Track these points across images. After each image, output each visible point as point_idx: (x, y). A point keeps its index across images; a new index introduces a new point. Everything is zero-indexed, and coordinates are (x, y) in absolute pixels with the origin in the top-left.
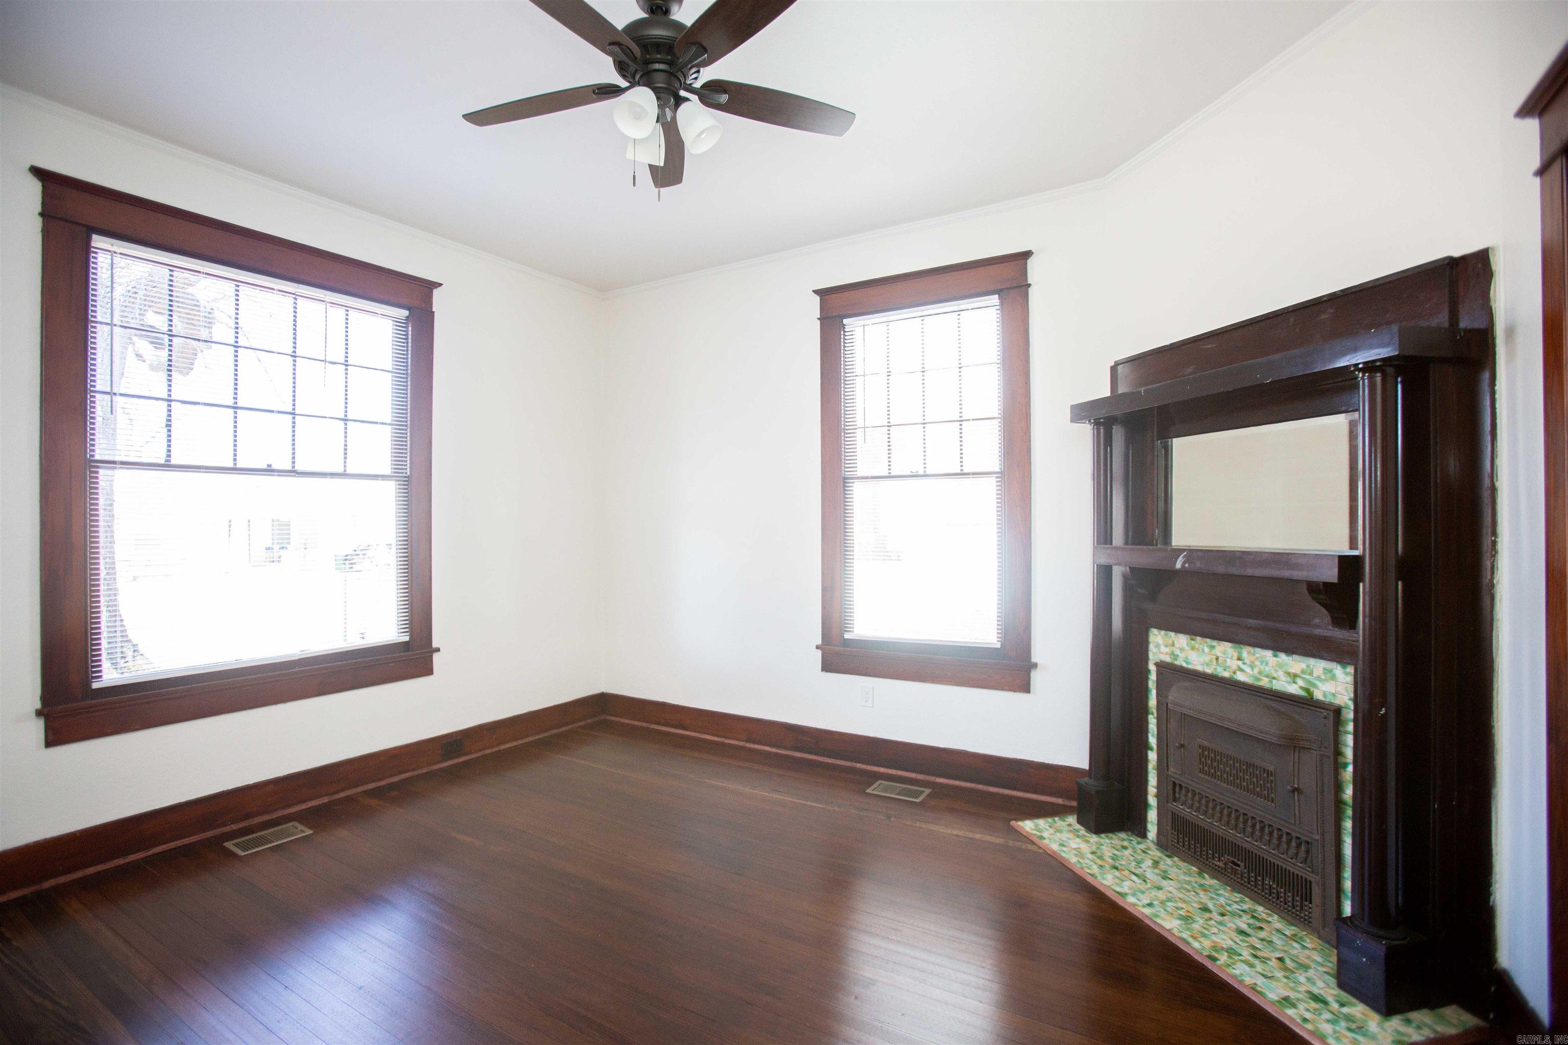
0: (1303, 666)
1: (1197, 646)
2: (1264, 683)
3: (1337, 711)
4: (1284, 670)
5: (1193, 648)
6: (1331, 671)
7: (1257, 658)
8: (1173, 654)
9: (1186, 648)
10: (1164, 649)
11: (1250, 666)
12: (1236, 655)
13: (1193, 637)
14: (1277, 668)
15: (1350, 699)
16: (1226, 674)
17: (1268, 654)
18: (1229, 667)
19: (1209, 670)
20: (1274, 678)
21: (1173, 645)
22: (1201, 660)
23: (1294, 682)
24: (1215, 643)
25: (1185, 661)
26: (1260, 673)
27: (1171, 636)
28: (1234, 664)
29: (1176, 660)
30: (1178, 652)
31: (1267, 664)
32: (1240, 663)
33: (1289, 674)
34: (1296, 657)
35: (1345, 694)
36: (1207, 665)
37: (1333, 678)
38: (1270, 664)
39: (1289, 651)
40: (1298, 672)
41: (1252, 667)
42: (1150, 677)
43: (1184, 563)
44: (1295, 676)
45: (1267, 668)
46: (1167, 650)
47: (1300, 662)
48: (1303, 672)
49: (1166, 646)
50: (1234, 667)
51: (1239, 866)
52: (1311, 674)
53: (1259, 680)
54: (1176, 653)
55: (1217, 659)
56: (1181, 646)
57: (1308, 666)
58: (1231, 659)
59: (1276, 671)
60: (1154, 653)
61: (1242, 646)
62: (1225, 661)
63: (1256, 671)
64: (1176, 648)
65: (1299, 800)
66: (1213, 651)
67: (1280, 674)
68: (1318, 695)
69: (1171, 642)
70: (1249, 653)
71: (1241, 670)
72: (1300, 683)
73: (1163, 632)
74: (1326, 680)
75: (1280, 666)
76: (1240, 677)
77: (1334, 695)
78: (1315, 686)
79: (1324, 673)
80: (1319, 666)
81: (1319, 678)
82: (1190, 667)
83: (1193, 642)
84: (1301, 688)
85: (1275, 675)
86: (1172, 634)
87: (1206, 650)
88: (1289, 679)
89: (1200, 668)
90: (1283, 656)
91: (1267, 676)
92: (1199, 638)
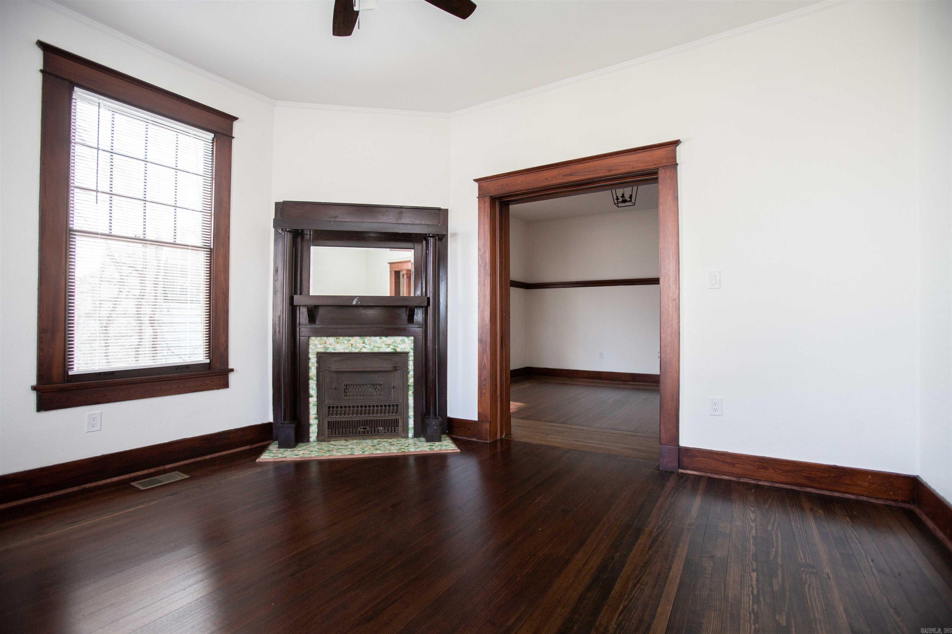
0: (393, 340)
1: (340, 341)
2: (376, 350)
3: (407, 353)
4: (384, 343)
5: (338, 343)
6: (403, 340)
7: (372, 341)
8: (325, 347)
9: (334, 343)
10: (319, 346)
11: (369, 345)
12: (362, 342)
13: (338, 337)
14: (382, 343)
15: (411, 349)
16: (357, 351)
17: (377, 338)
18: (358, 347)
19: (347, 351)
20: (380, 348)
21: (325, 343)
22: (343, 347)
23: (389, 347)
24: (350, 338)
25: (333, 349)
26: (374, 347)
27: (324, 339)
28: (361, 345)
29: (327, 350)
30: (329, 346)
31: (377, 343)
32: (364, 344)
33: (387, 345)
34: (389, 337)
35: (409, 347)
36: (346, 349)
37: (404, 342)
38: (378, 342)
39: (387, 336)
40: (391, 343)
41: (370, 345)
42: (310, 361)
43: (357, 302)
44: (389, 345)
45: (377, 344)
46: (322, 346)
47: (391, 339)
48: (393, 343)
49: (321, 344)
50: (361, 347)
51: (366, 428)
52: (396, 343)
53: (373, 350)
54: (327, 347)
55: (352, 345)
56: (330, 343)
57: (395, 340)
58: (359, 343)
59: (381, 344)
60: (312, 349)
61: (365, 337)
62: (356, 345)
63: (372, 346)
64: (328, 344)
65: (393, 391)
66: (350, 342)
67: (383, 345)
68: (399, 350)
69: (324, 342)
70: (368, 340)
71: (364, 347)
72: (391, 347)
73: (318, 338)
74: (402, 344)
75: (383, 342)
76: (364, 350)
77: (405, 348)
78: (397, 347)
79: (401, 341)
80: (398, 339)
81: (399, 344)
82: (336, 351)
83: (338, 340)
84: (392, 349)
85: (380, 346)
86: (325, 338)
87: (346, 342)
88: (386, 346)
89: (342, 351)
90: (384, 338)
91: (377, 347)
92: (341, 338)
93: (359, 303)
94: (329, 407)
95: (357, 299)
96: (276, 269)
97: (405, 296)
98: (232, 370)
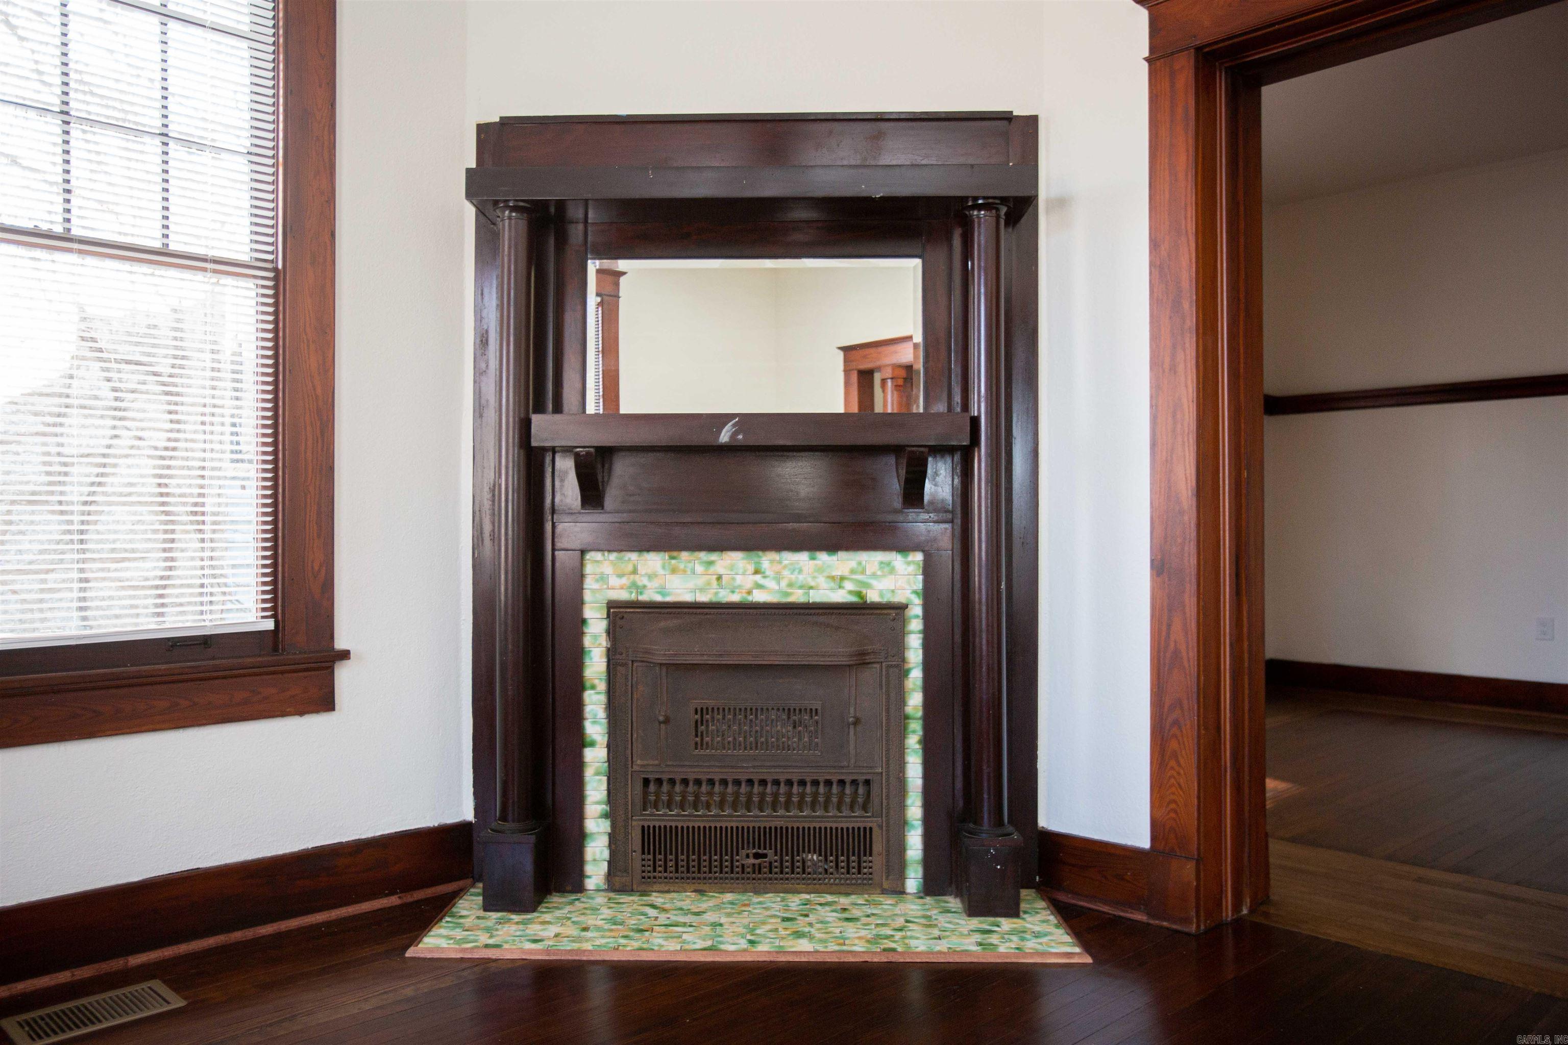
0: (853, 564)
1: (682, 566)
2: (798, 596)
3: (901, 608)
4: (826, 574)
5: (674, 571)
6: (889, 564)
7: (785, 567)
8: (634, 585)
9: (661, 572)
10: (614, 581)
11: (774, 578)
12: (751, 568)
13: (675, 554)
14: (816, 574)
15: (915, 592)
16: (735, 598)
17: (802, 557)
18: (740, 587)
19: (703, 598)
20: (811, 588)
21: (635, 572)
22: (691, 585)
23: (840, 587)
24: (714, 556)
25: (658, 593)
26: (790, 585)
27: (629, 559)
28: (749, 580)
29: (641, 593)
30: (645, 581)
31: (800, 571)
32: (758, 578)
33: (833, 578)
34: (842, 555)
35: (908, 587)
36: (702, 590)
37: (892, 571)
38: (805, 569)
39: (833, 547)
40: (846, 573)
41: (778, 579)
42: (586, 630)
43: (734, 434)
44: (842, 578)
45: (801, 577)
46: (624, 581)
47: (848, 560)
48: (852, 571)
49: (620, 576)
50: (749, 585)
51: (765, 856)
52: (863, 572)
53: (787, 594)
54: (640, 584)
55: (719, 578)
56: (649, 571)
57: (860, 563)
58: (744, 574)
59: (814, 578)
60: (593, 591)
61: (760, 553)
62: (734, 579)
63: (784, 584)
64: (642, 575)
65: (855, 734)
66: (712, 569)
67: (822, 581)
68: (873, 597)
69: (630, 568)
70: (772, 561)
71: (759, 586)
72: (849, 586)
73: (613, 556)
74: (884, 576)
75: (820, 570)
76: (759, 597)
77: (893, 591)
78: (868, 586)
79: (881, 568)
80: (872, 560)
81: (874, 575)
82: (668, 599)
83: (673, 562)
84: (851, 592)
85: (813, 584)
86: (634, 556)
87: (699, 569)
88: (832, 585)
89: (688, 598)
90: (823, 557)
91: (801, 587)
92: (685, 555)
93: (740, 437)
94: (646, 782)
95: (734, 426)
96: (482, 336)
97: (889, 411)
98: (345, 655)
